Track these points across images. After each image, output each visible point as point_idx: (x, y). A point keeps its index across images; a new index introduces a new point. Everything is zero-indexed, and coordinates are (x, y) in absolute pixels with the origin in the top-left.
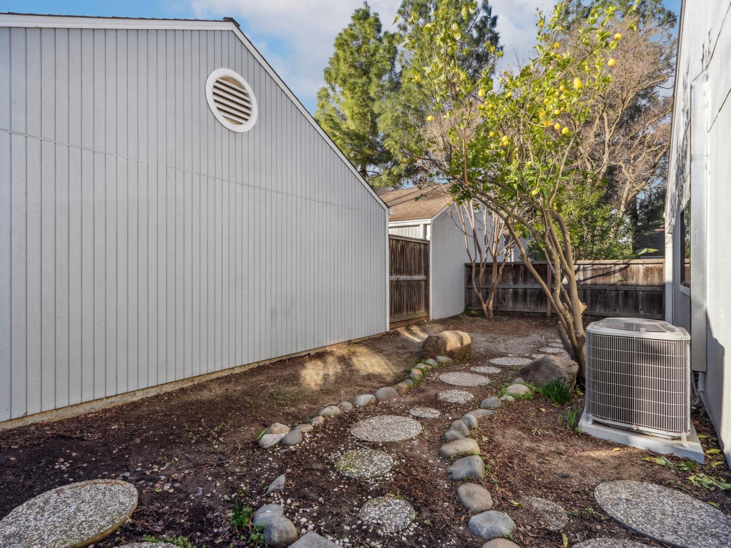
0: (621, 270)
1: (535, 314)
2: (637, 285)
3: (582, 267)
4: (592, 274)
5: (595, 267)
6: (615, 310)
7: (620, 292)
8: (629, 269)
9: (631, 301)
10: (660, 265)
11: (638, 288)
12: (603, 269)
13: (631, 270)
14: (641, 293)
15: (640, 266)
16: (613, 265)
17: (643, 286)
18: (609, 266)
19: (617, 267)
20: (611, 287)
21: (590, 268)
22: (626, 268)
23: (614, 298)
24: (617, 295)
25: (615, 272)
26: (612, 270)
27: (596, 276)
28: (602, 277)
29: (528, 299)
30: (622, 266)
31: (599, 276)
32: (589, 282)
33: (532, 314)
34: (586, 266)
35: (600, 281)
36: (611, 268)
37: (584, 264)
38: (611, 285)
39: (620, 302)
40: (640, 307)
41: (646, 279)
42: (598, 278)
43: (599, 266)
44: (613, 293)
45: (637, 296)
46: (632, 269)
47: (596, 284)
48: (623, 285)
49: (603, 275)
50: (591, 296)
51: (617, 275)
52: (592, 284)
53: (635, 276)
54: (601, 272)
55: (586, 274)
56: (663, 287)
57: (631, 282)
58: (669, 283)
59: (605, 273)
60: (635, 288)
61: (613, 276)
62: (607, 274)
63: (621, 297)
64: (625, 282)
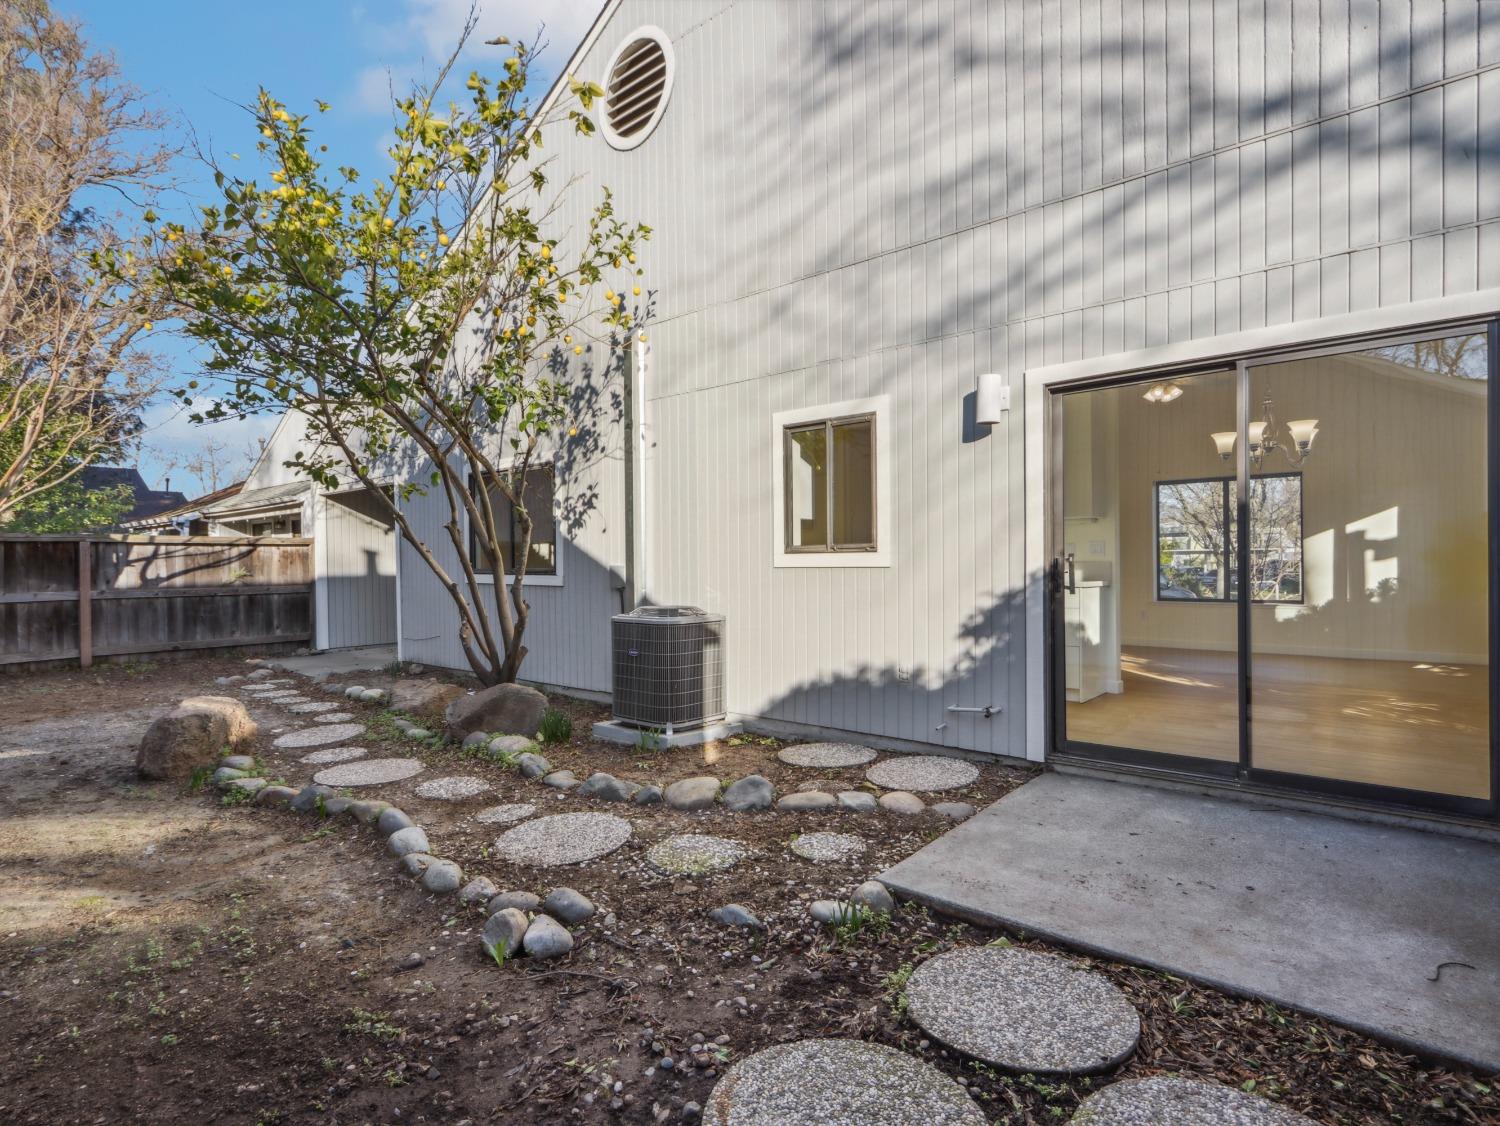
0: (241, 556)
1: (43, 666)
2: (269, 585)
3: (163, 549)
4: (186, 564)
5: (192, 550)
6: (233, 633)
7: (242, 598)
8: (255, 554)
9: (261, 614)
10: (305, 548)
11: (272, 589)
12: (209, 554)
13: (258, 556)
14: (276, 597)
15: (274, 548)
16: (226, 547)
17: (279, 585)
18: (218, 548)
19: (235, 551)
20: (224, 589)
21: (182, 553)
22: (250, 552)
23: (230, 610)
24: (236, 605)
25: (230, 561)
26: (226, 556)
27: (193, 570)
28: (205, 571)
29: (20, 629)
30: (244, 549)
31: (201, 568)
32: (179, 581)
33: (33, 668)
34: (172, 548)
35: (202, 578)
36: (222, 551)
37: (167, 544)
38: (224, 585)
39: (242, 617)
40: (275, 623)
41: (284, 573)
42: (198, 573)
43: (201, 548)
44: (228, 601)
45: (269, 603)
46: (261, 554)
47: (193, 586)
48: (246, 585)
49: (208, 566)
50: (185, 609)
51: (235, 565)
52: (186, 586)
53: (266, 568)
54: (202, 561)
55: (173, 566)
56: (311, 585)
57: (260, 578)
58: (321, 579)
59: (211, 561)
60: (268, 589)
61: (226, 567)
62: (216, 564)
63: (242, 607)
64: (248, 580)
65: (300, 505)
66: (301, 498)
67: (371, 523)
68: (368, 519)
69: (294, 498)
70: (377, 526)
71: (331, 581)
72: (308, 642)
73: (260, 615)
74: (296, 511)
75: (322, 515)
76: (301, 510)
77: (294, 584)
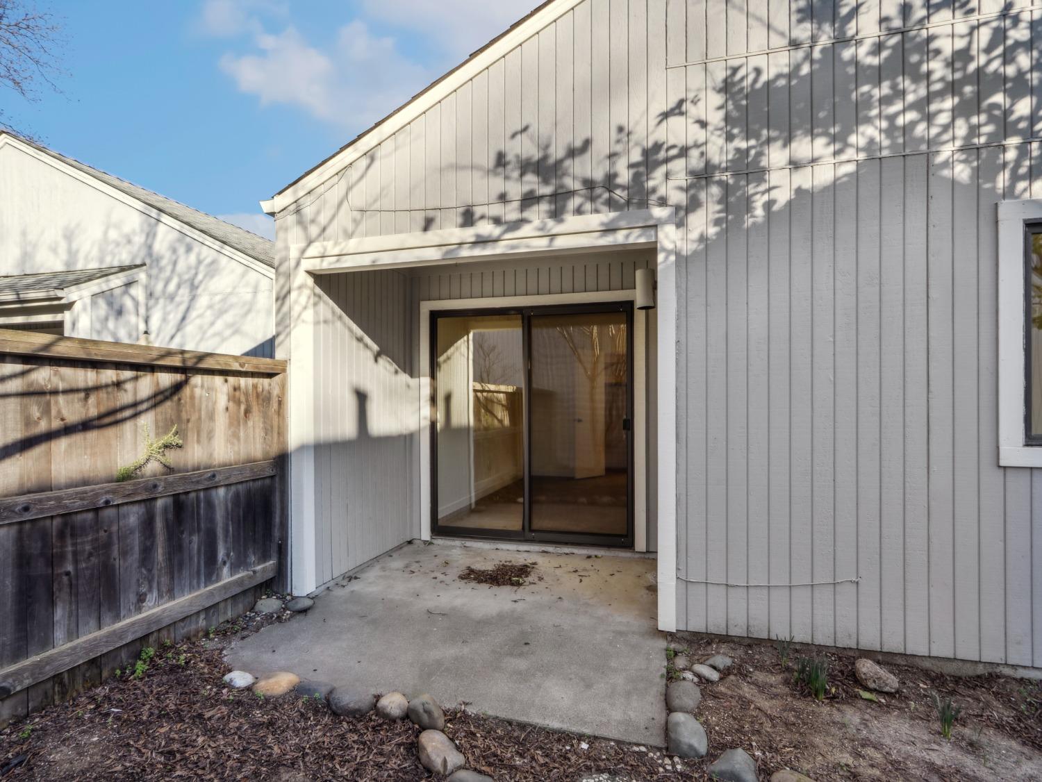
0: (160, 397)
2: (211, 466)
4: (28, 422)
5: (43, 376)
6: (141, 599)
7: (160, 503)
8: (187, 391)
9: (195, 538)
12: (88, 391)
13: (192, 397)
14: (222, 491)
15: (218, 380)
16: (128, 374)
18: (109, 375)
19: (146, 385)
22: (177, 388)
23: (136, 541)
24: (148, 523)
25: (136, 408)
26: (126, 397)
27: (50, 436)
28: (78, 438)
30: (166, 379)
31: (66, 430)
36: (118, 384)
38: (126, 477)
40: (221, 552)
41: (235, 439)
42: (62, 444)
43: (67, 371)
44: (133, 516)
45: (210, 505)
46: (198, 391)
47: (44, 487)
48: (169, 470)
49: (86, 426)
51: (147, 421)
54: (71, 410)
56: (281, 461)
57: (195, 454)
58: (302, 448)
59: (93, 412)
60: (209, 478)
61: (128, 426)
62: (107, 420)
63: (159, 524)
64: (172, 457)
65: (69, 306)
66: (70, 294)
67: (360, 340)
68: (359, 332)
69: (59, 293)
70: (366, 346)
71: (323, 450)
72: (276, 583)
73: (194, 542)
74: (58, 317)
75: (309, 315)
76: (67, 317)
77: (251, 461)
